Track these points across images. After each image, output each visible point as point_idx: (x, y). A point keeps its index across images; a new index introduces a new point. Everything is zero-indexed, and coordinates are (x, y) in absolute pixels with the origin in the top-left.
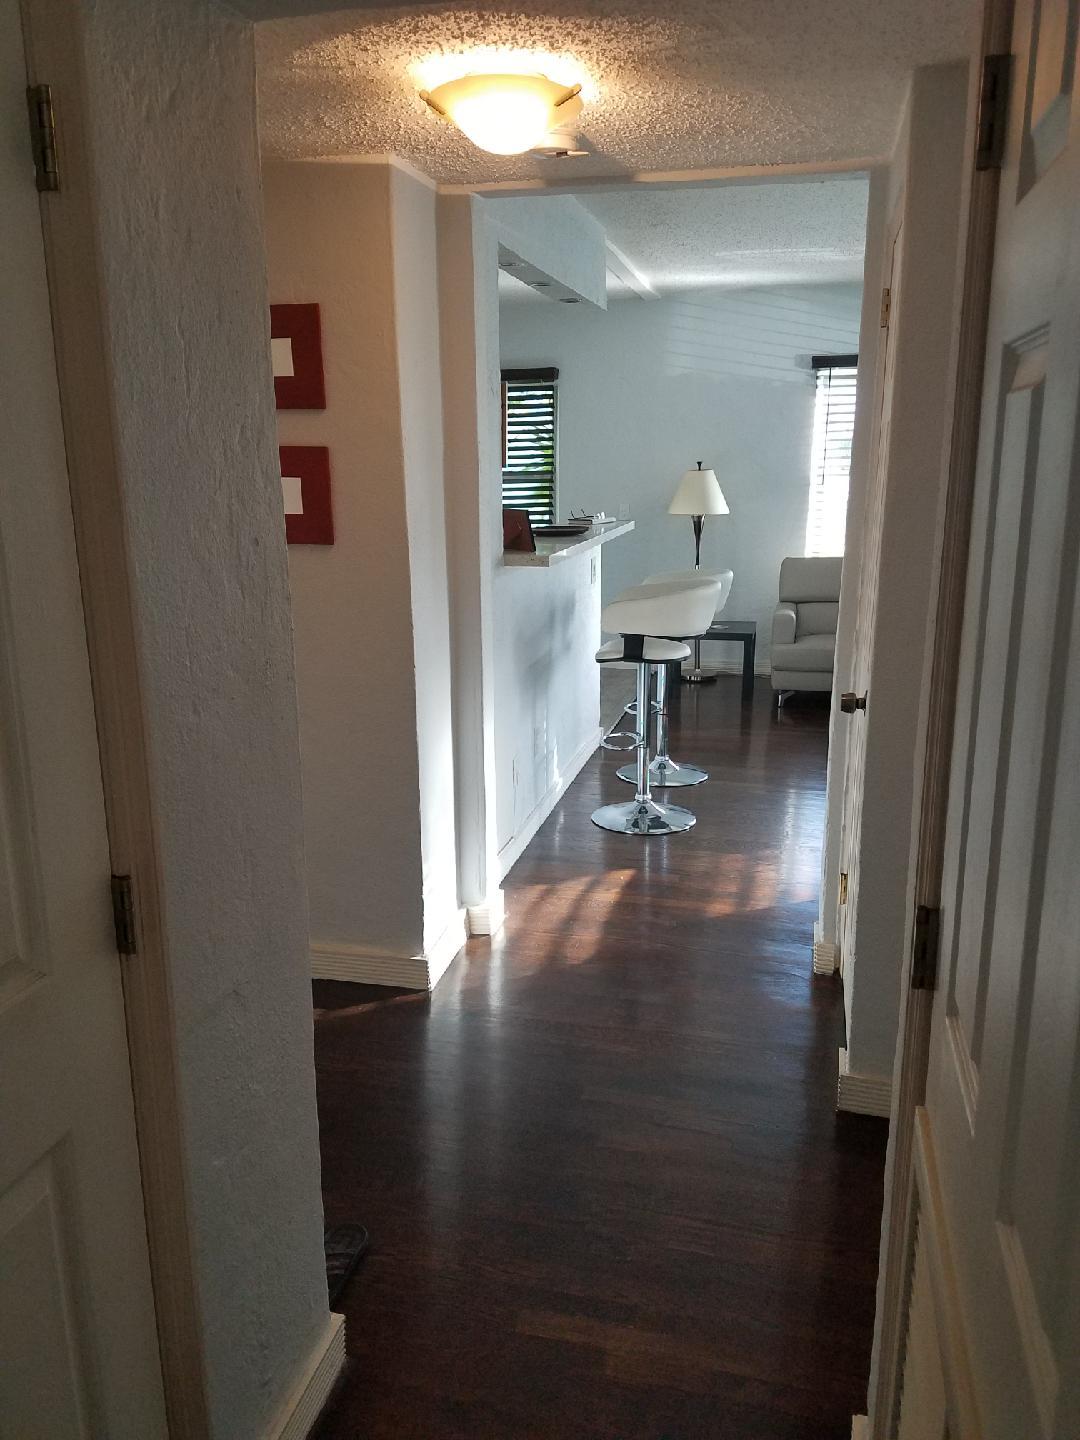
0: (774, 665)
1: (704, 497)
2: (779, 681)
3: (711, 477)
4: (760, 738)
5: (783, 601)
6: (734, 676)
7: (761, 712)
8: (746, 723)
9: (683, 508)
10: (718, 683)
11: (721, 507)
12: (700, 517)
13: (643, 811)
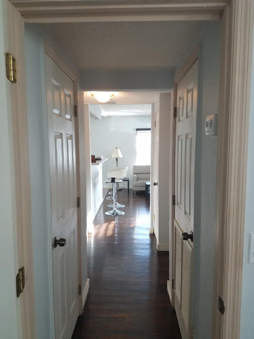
0: (134, 185)
1: (118, 154)
2: (135, 189)
3: (119, 150)
4: (131, 199)
5: (134, 174)
6: (125, 189)
7: (131, 195)
8: (129, 197)
9: (114, 156)
10: (122, 190)
11: (120, 156)
12: (117, 158)
13: (115, 211)
